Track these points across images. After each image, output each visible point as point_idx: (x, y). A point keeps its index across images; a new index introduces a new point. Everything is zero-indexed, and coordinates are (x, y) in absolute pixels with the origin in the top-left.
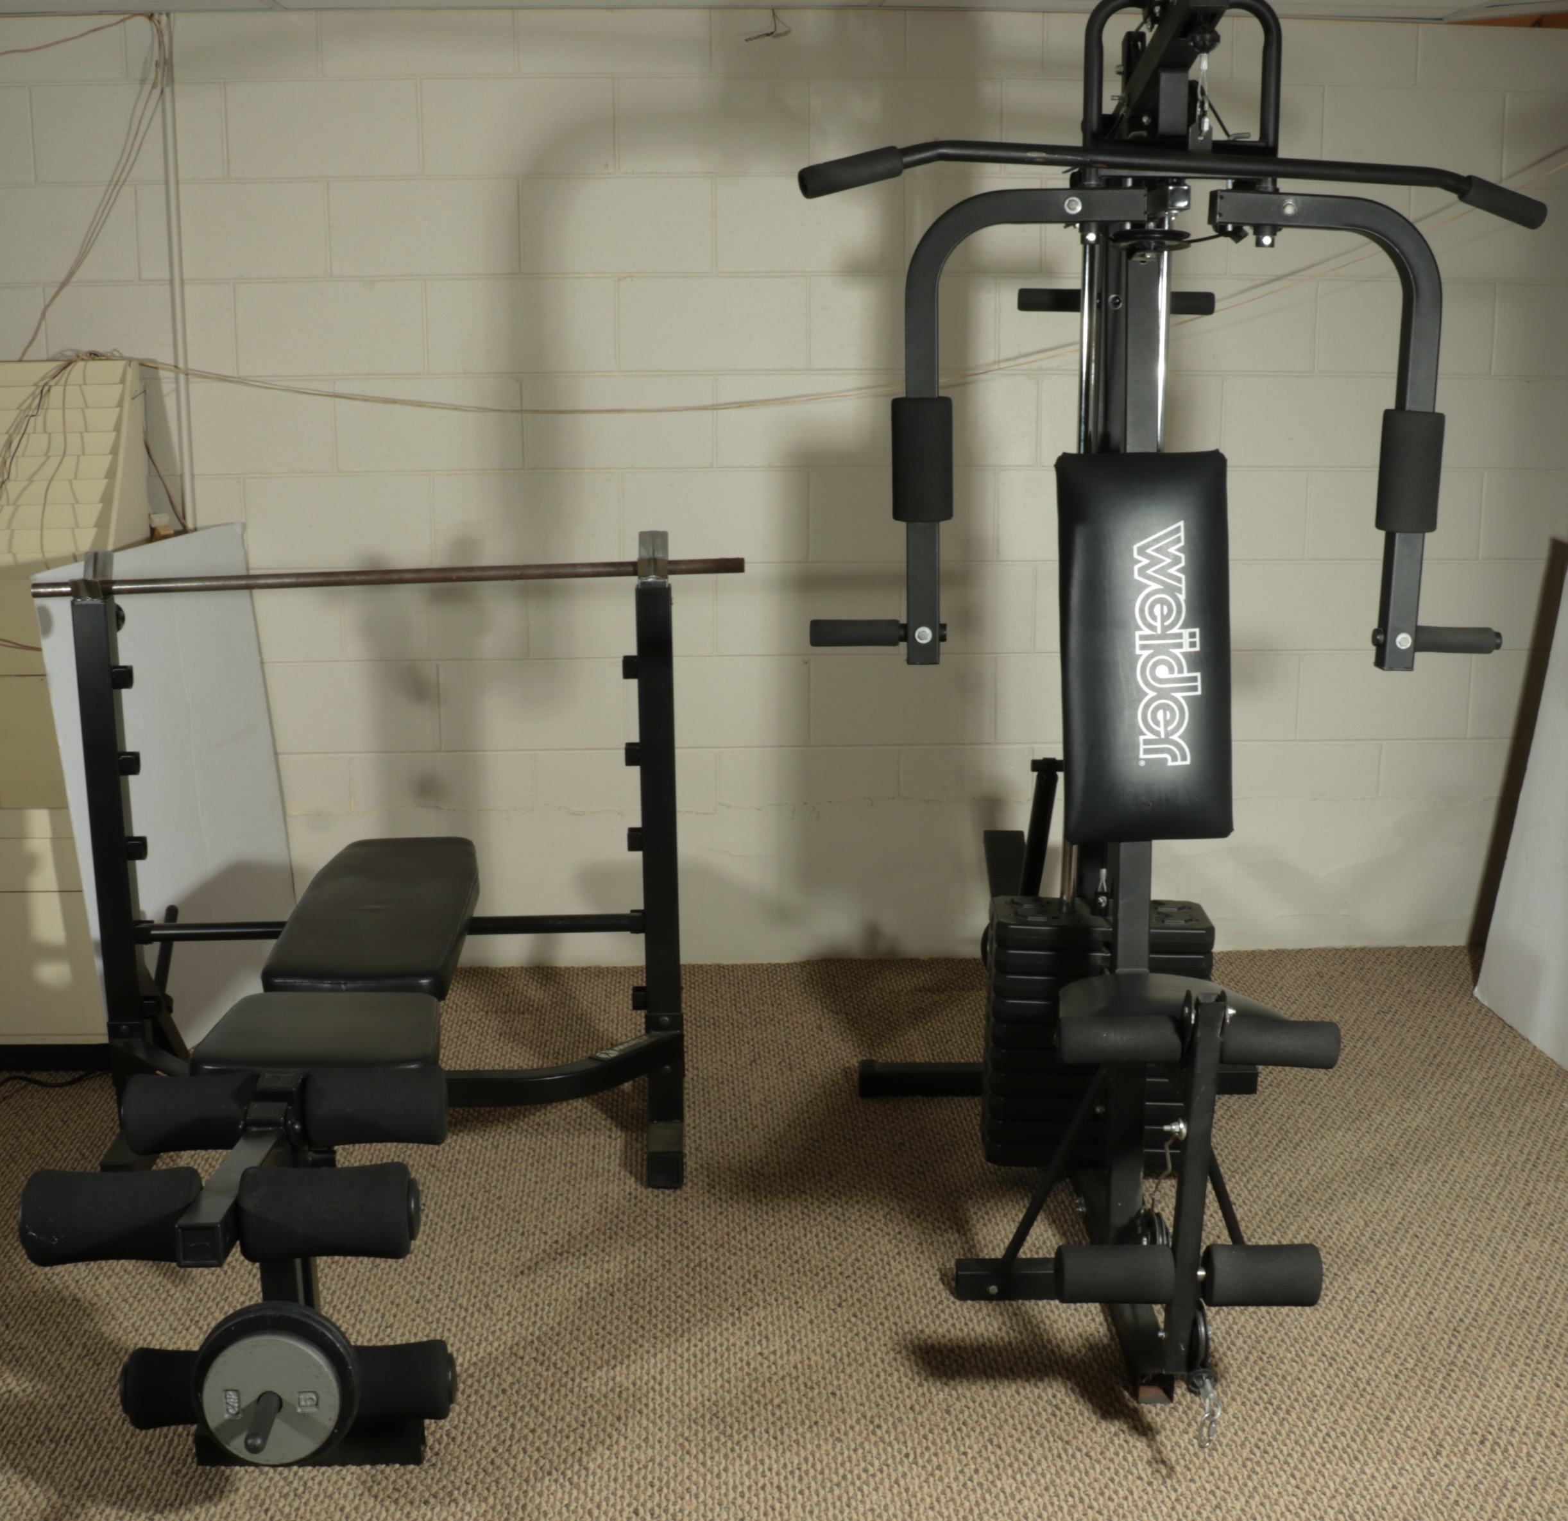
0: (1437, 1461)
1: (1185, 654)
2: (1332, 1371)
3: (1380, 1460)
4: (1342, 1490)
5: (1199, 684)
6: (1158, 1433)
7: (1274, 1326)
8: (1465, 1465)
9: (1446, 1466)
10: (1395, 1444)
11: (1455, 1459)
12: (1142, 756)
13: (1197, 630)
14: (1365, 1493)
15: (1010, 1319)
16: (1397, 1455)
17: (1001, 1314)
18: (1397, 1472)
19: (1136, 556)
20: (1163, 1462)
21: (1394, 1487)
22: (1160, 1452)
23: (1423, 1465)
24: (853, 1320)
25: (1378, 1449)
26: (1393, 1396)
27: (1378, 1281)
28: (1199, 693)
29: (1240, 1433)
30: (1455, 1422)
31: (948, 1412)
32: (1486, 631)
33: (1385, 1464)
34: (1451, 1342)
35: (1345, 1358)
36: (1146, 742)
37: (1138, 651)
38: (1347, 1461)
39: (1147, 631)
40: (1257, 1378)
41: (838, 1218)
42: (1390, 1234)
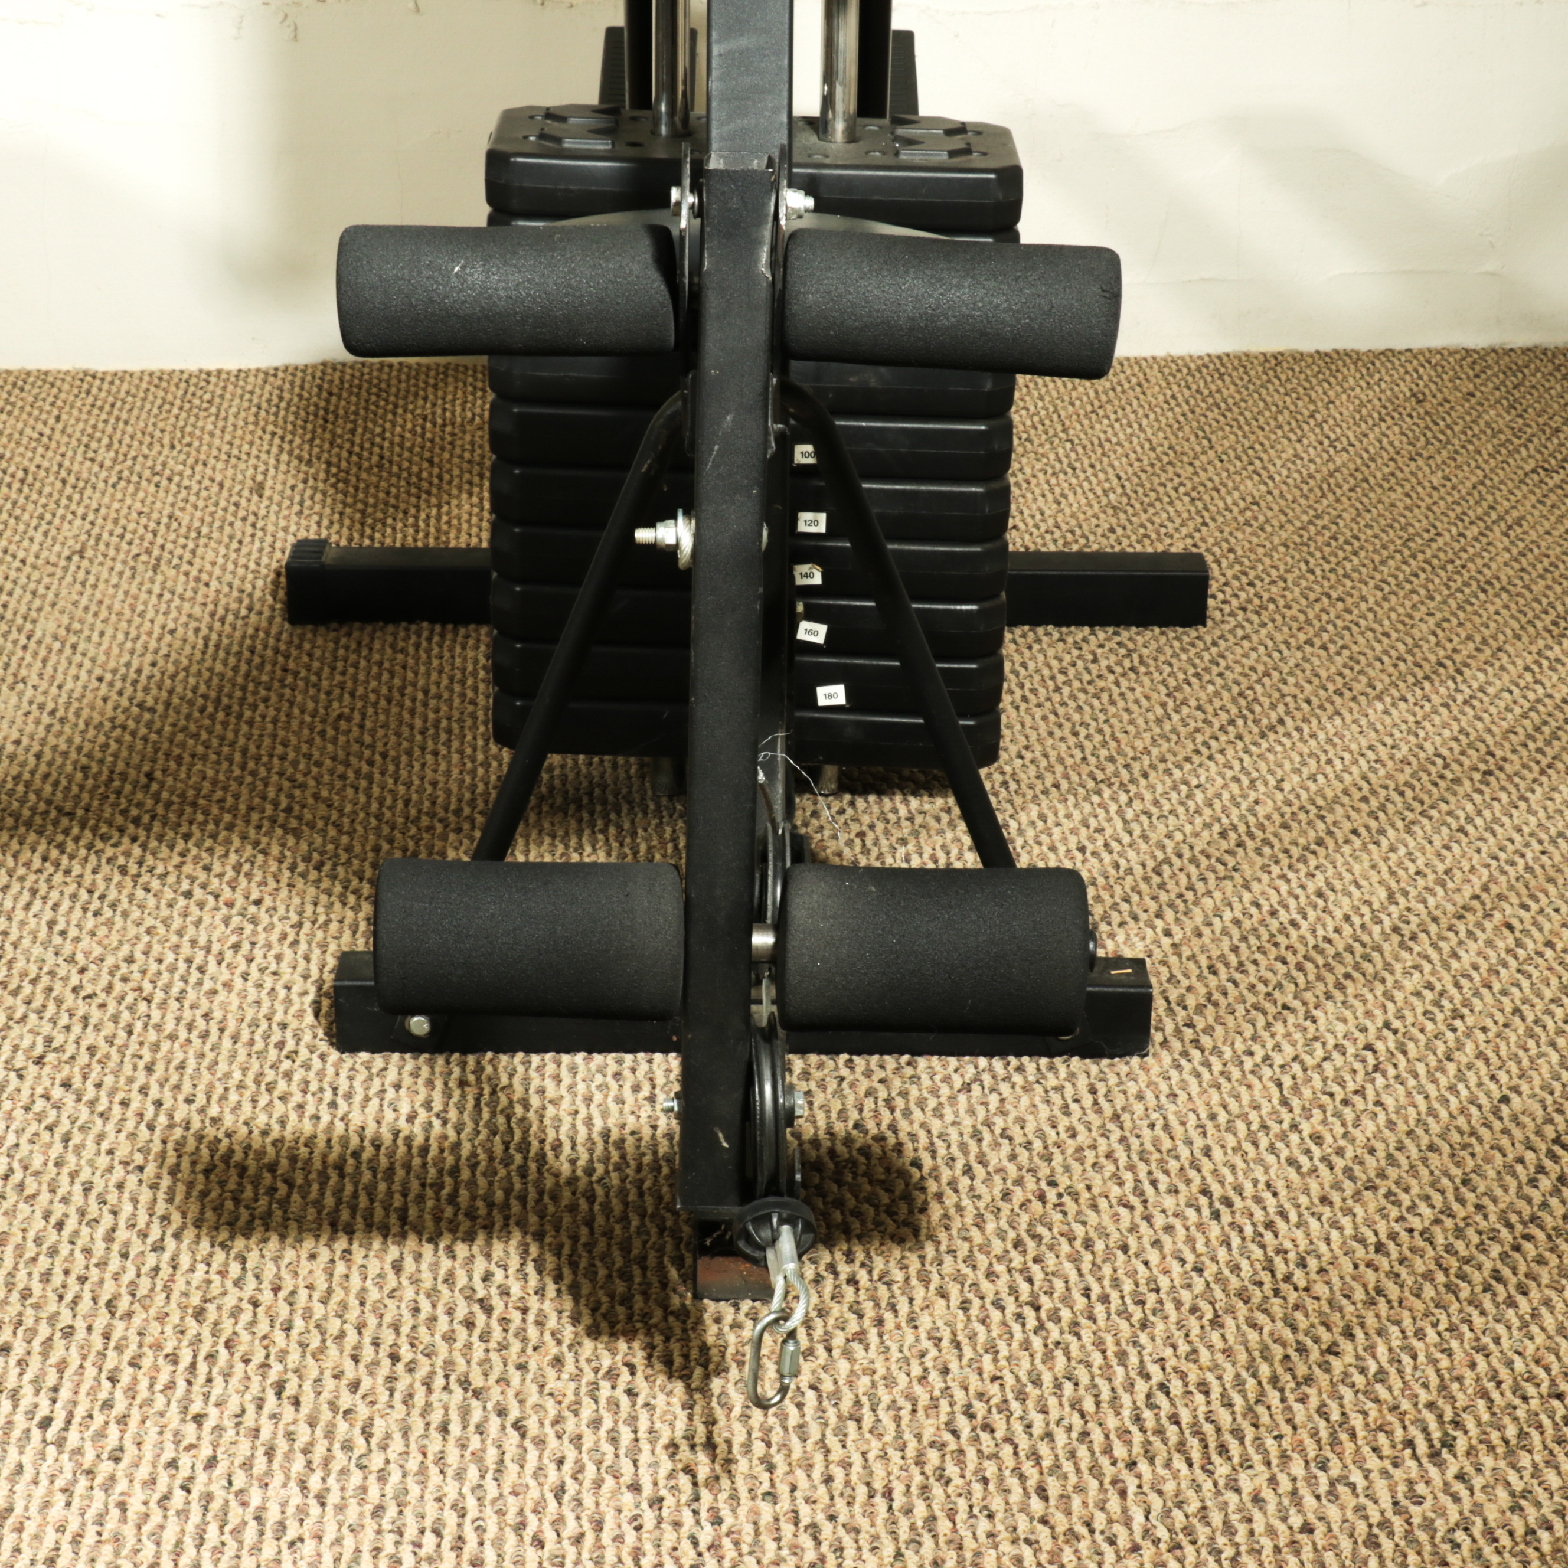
0: (1440, 1465)
2: (1215, 1230)
3: (1284, 1456)
4: (1162, 1533)
6: (721, 1370)
7: (1096, 1121)
8: (1512, 1477)
9: (1460, 1477)
10: (1335, 1416)
11: (1488, 1462)
14: (1221, 1541)
15: (447, 1094)
16: (1335, 1442)
17: (430, 1084)
18: (1323, 1488)
20: (710, 1445)
21: (1307, 1529)
22: (711, 1422)
23: (1398, 1474)
24: (57, 1093)
25: (1286, 1429)
26: (1359, 1295)
27: (1387, 1025)
29: (934, 1376)
30: (1510, 1364)
31: (199, 1314)
33: (1297, 1468)
34: (1541, 1169)
35: (1258, 1200)
38: (1196, 1455)
40: (1018, 1244)
41: (123, 871)
42: (1444, 922)
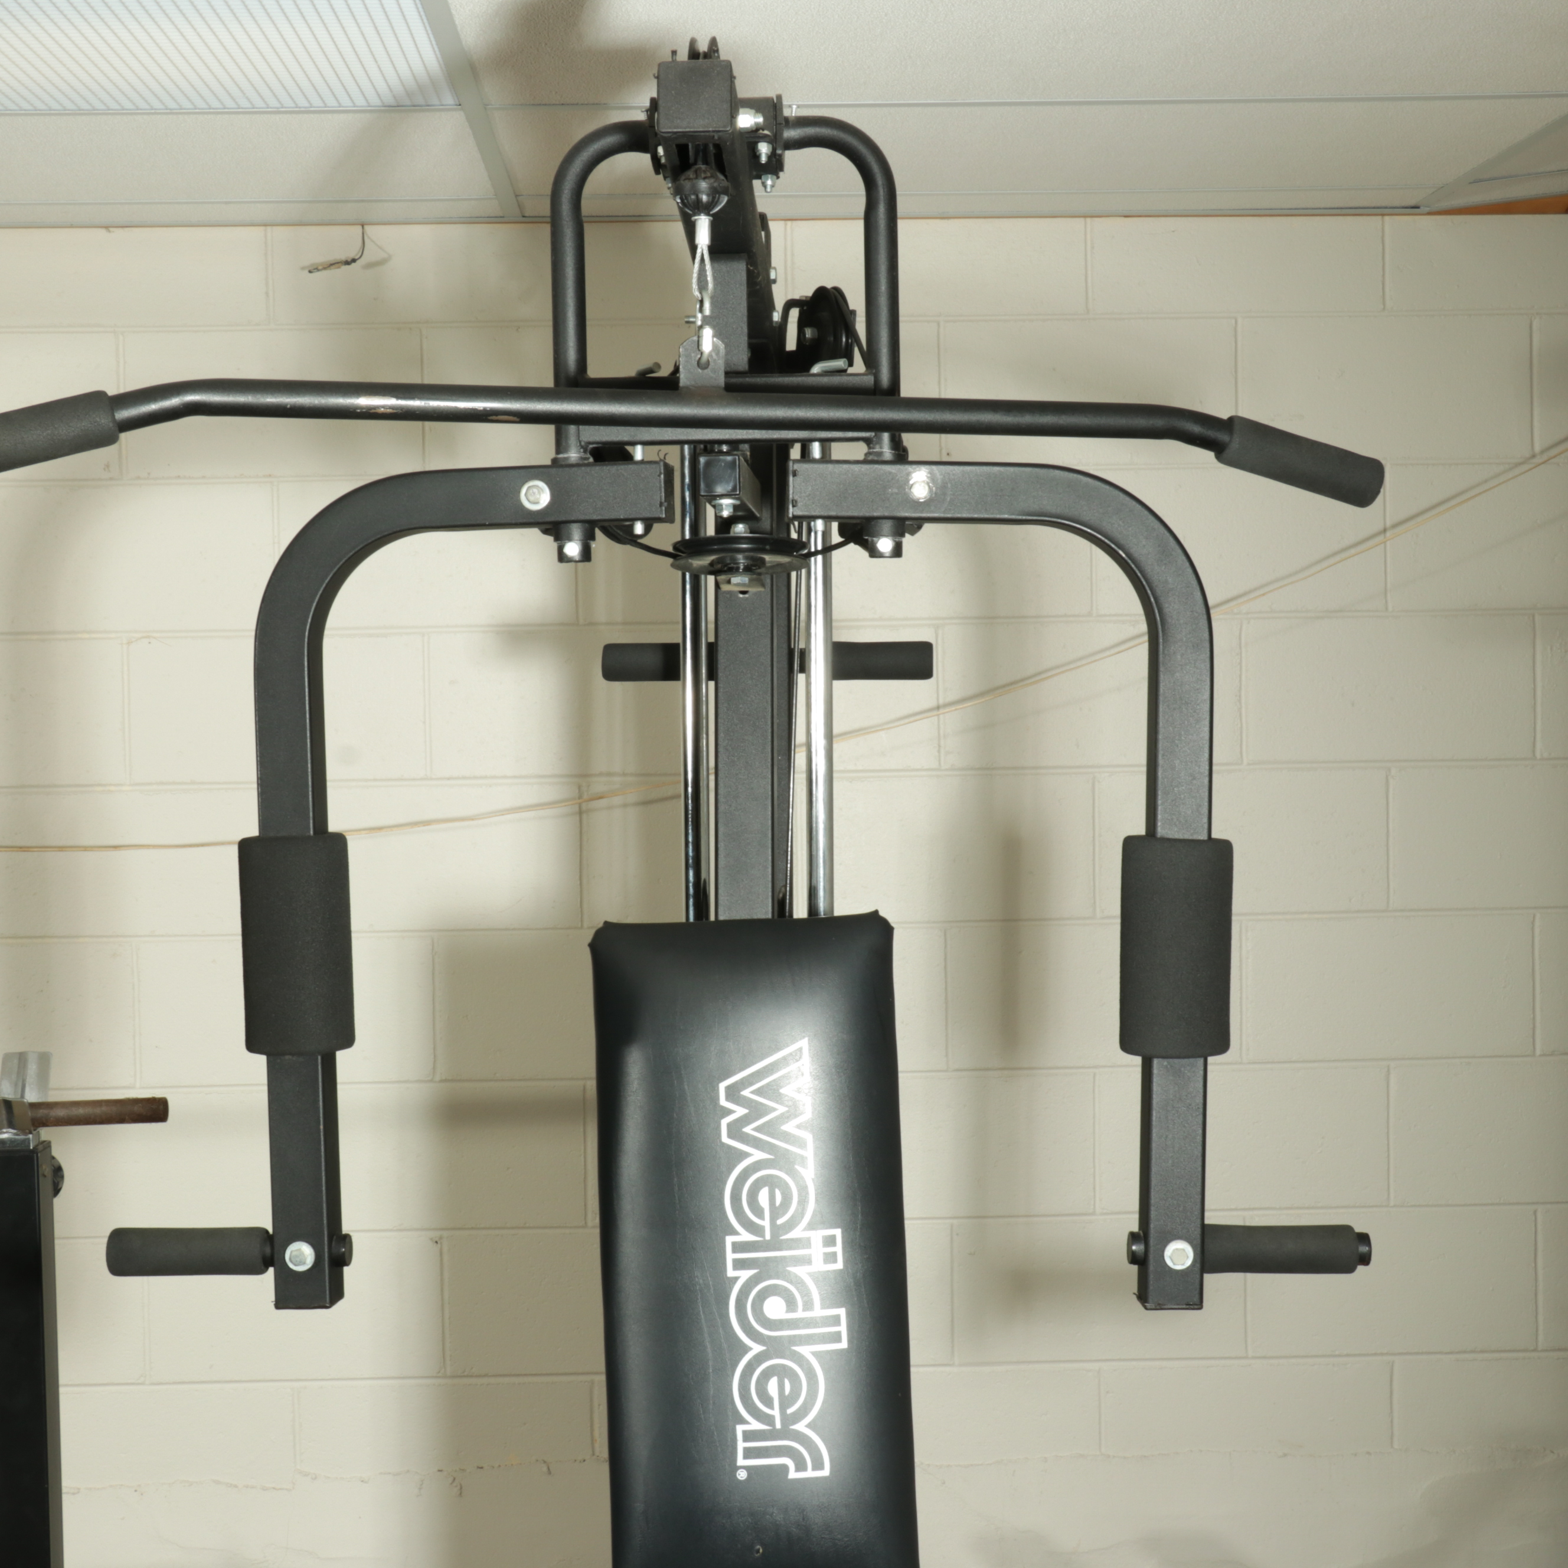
1: (816, 1277)
5: (843, 1328)
12: (741, 1461)
13: (838, 1232)
19: (723, 1102)
28: (844, 1344)
32: (1344, 1231)
36: (748, 1436)
37: (731, 1273)
39: (745, 1236)
